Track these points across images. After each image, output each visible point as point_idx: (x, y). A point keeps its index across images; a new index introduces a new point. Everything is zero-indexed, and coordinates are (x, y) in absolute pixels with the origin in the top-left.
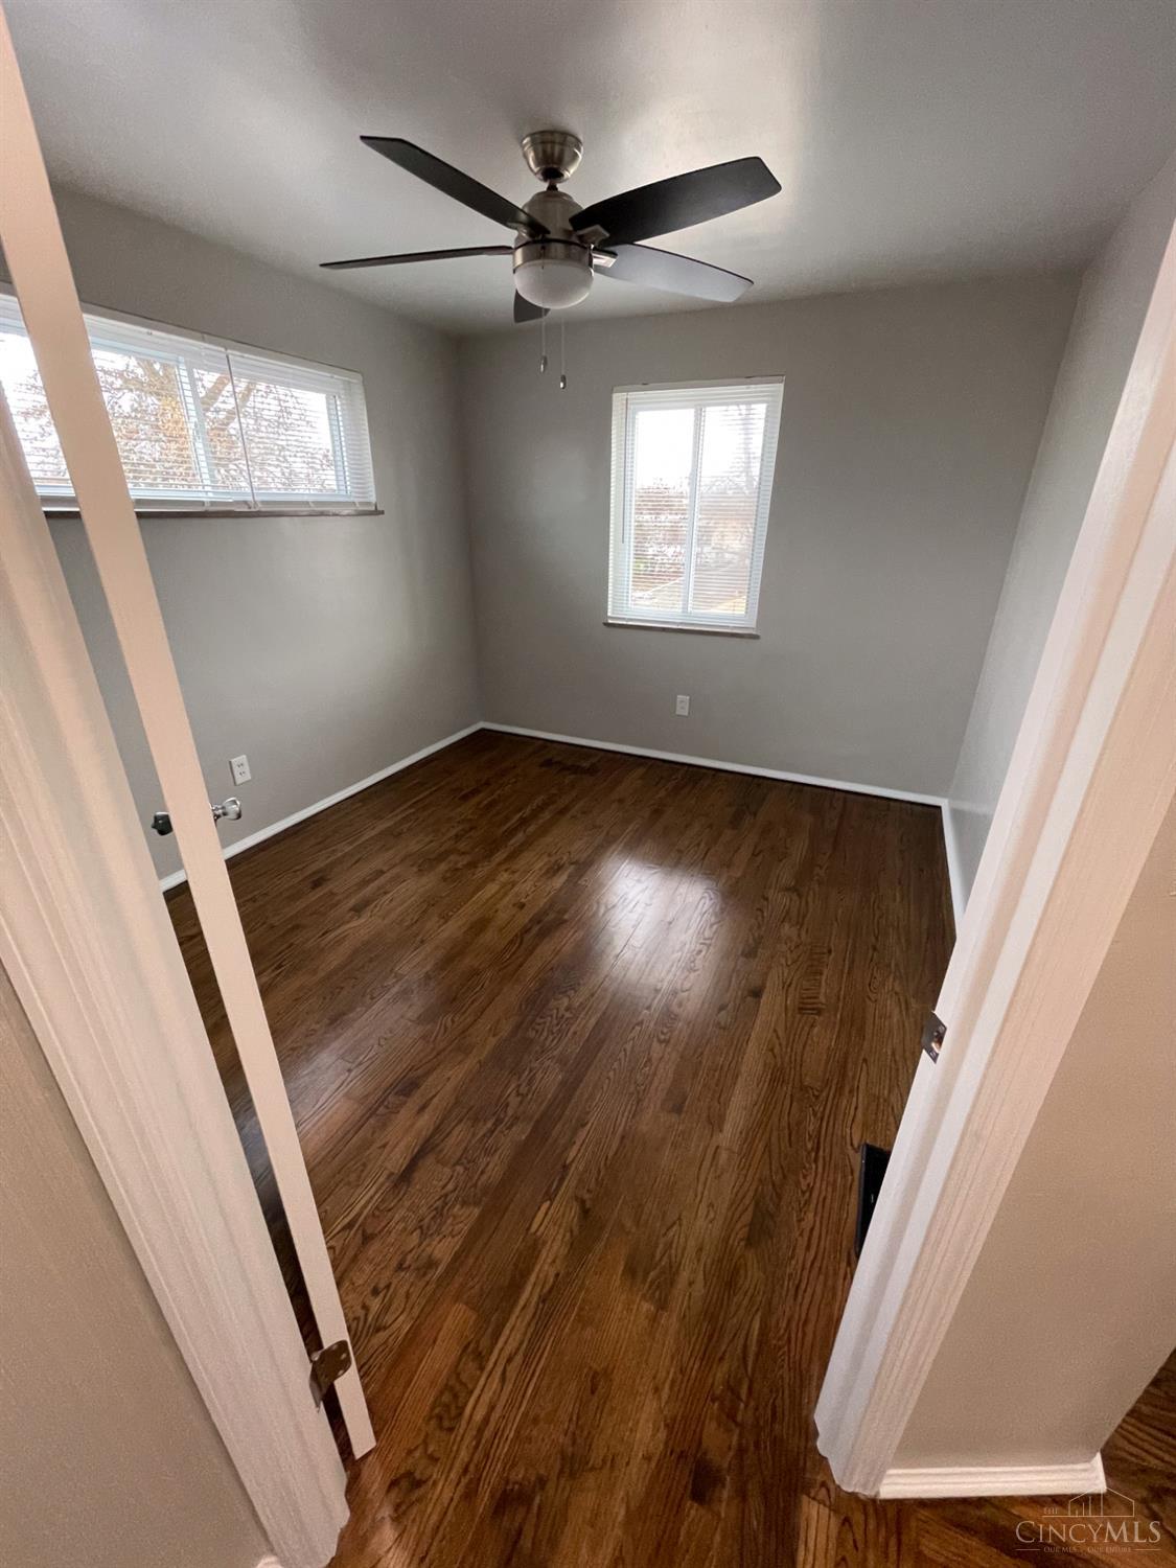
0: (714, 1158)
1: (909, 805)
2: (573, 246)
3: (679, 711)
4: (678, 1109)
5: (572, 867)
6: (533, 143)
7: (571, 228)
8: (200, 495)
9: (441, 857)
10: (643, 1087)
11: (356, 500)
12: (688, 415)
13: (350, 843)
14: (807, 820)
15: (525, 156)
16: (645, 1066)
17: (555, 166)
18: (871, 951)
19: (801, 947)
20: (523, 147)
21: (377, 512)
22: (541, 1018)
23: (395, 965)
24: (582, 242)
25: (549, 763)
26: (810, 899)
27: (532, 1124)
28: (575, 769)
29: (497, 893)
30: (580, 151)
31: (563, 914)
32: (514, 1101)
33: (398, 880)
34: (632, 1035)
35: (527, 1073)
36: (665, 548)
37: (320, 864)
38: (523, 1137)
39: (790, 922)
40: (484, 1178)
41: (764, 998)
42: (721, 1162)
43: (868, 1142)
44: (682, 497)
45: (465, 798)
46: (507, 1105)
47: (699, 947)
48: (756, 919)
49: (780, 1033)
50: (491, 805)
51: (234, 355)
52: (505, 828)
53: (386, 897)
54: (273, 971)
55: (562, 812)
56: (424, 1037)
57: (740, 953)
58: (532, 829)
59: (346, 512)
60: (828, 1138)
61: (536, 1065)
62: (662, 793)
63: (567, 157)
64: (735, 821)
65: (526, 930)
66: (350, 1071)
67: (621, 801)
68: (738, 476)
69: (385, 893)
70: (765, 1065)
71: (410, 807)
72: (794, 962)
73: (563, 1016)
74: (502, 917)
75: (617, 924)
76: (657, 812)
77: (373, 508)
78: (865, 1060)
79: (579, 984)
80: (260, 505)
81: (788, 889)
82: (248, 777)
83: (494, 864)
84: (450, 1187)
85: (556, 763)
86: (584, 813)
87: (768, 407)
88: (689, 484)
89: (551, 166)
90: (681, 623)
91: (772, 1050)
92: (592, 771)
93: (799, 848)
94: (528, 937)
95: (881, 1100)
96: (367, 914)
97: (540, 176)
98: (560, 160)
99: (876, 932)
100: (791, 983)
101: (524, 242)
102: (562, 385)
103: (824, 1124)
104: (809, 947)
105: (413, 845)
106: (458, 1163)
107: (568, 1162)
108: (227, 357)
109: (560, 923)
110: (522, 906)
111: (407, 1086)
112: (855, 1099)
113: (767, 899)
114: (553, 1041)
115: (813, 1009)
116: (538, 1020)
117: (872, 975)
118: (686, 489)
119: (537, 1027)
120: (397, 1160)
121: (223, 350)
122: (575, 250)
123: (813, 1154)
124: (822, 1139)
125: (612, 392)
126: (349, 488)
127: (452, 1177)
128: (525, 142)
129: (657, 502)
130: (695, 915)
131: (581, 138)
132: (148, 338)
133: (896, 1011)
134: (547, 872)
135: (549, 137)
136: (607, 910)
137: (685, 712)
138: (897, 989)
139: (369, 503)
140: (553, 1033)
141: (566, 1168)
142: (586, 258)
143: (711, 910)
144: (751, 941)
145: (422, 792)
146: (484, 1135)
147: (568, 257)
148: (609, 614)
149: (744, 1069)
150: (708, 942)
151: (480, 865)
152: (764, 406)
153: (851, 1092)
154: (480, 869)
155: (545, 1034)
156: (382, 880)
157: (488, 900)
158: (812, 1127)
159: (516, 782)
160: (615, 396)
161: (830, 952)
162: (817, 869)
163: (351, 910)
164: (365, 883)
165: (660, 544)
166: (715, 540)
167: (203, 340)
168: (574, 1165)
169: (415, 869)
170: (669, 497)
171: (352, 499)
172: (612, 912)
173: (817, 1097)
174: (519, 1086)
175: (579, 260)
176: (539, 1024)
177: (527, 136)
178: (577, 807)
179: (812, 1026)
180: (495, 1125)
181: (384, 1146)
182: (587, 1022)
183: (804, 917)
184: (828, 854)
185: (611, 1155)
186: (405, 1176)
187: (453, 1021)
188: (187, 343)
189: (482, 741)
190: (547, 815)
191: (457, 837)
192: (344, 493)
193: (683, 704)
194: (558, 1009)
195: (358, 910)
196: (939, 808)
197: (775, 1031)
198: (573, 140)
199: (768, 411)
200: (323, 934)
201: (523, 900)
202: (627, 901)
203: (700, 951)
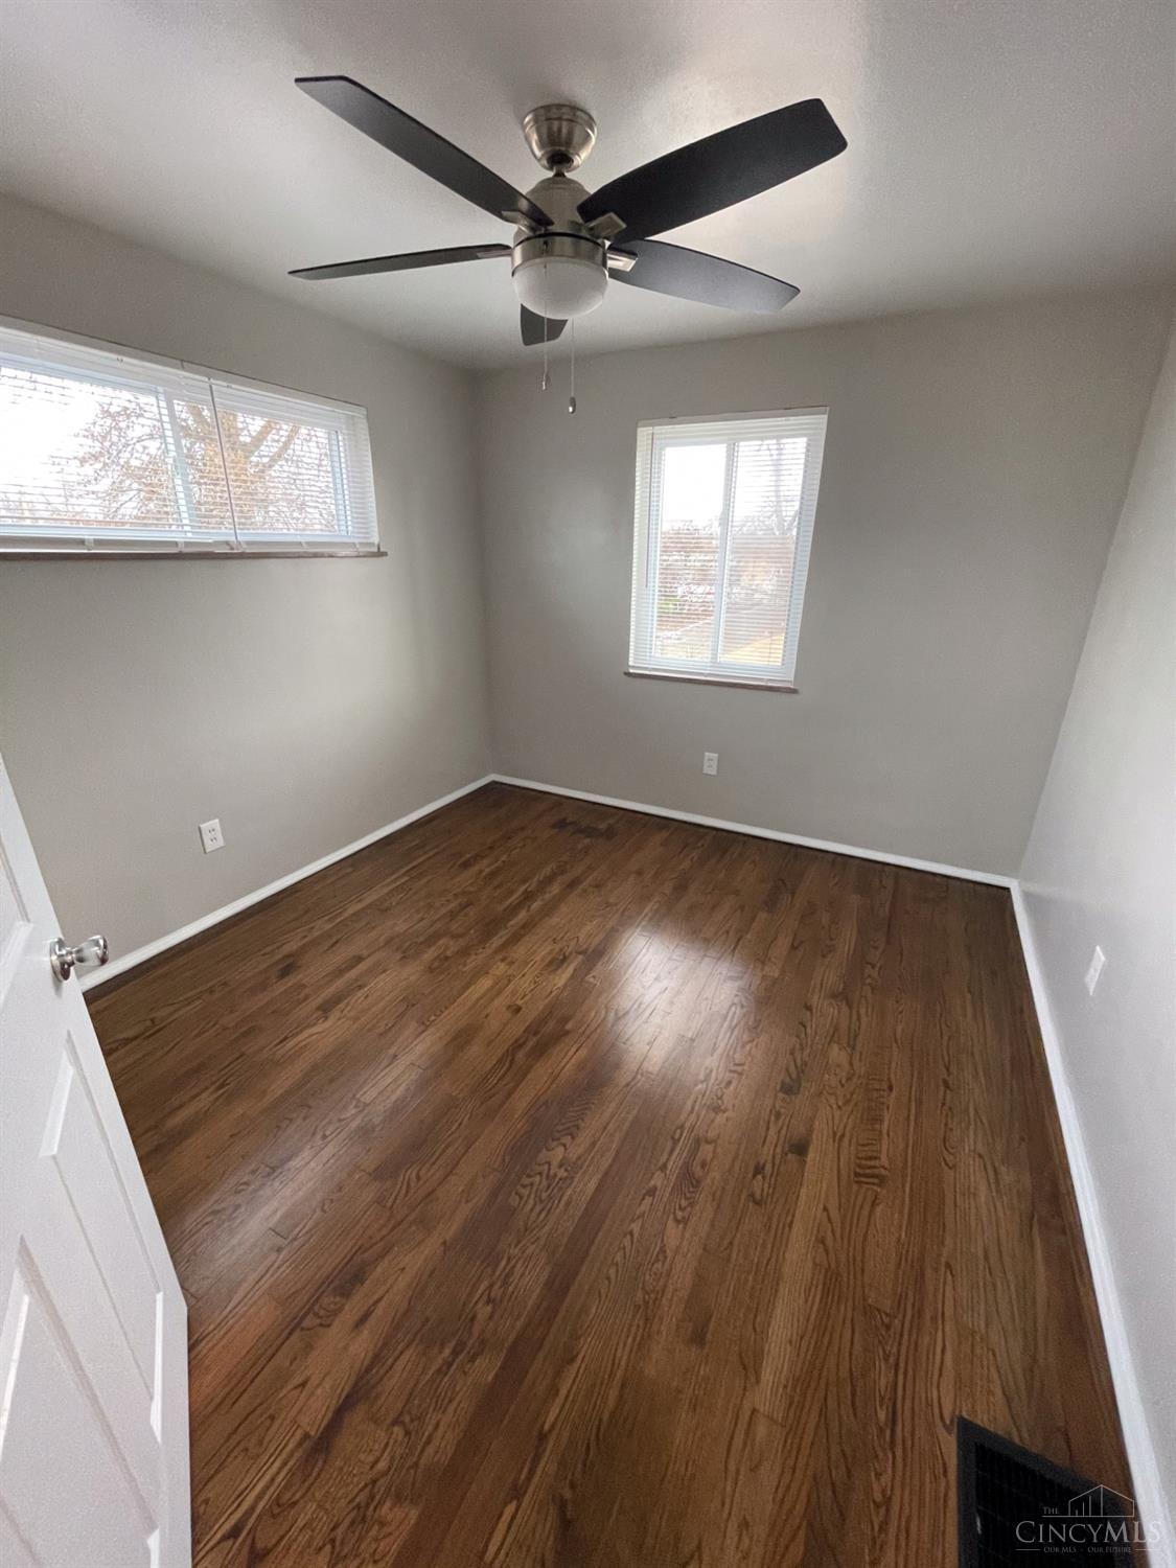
0: (747, 1433)
1: (971, 885)
2: (583, 241)
3: (706, 770)
4: (698, 1338)
5: (581, 957)
6: (536, 120)
7: (579, 220)
8: (174, 535)
9: (432, 939)
10: (652, 1296)
11: (356, 541)
12: (719, 451)
13: (330, 920)
14: (854, 900)
15: (527, 139)
16: (657, 1260)
17: (563, 149)
18: (942, 1088)
19: (855, 1080)
20: (524, 127)
21: (380, 554)
22: (529, 1176)
23: (357, 1091)
24: (592, 235)
25: (562, 824)
26: (863, 1011)
27: (503, 1355)
28: (589, 832)
29: (489, 990)
30: (593, 132)
31: (566, 1023)
32: (484, 1311)
33: (378, 969)
34: (643, 1208)
35: (504, 1263)
36: (693, 587)
37: (293, 946)
38: (490, 1378)
39: (838, 1043)
40: (430, 1450)
41: (811, 1155)
42: (758, 1439)
43: (965, 1415)
44: (712, 539)
45: (466, 865)
46: (473, 1319)
47: (728, 1076)
48: (798, 1037)
49: (834, 1213)
50: (493, 875)
51: (219, 385)
52: (508, 903)
53: (359, 994)
54: (211, 1094)
55: (572, 885)
56: (380, 1201)
57: (778, 1087)
58: (536, 905)
59: (344, 553)
60: (908, 1403)
61: (515, 1251)
62: (686, 864)
63: (576, 138)
64: (771, 904)
65: (518, 1045)
66: (279, 1250)
67: (639, 873)
68: (769, 518)
69: (360, 987)
70: (815, 1264)
71: (404, 875)
72: (847, 1102)
73: (555, 1175)
74: (494, 1024)
75: (628, 1039)
76: (681, 888)
77: (376, 550)
78: (948, 1266)
79: (578, 1127)
80: (245, 546)
81: (834, 996)
82: (221, 843)
83: (489, 951)
84: (382, 1465)
85: (571, 823)
86: (597, 886)
87: (809, 440)
88: (720, 524)
89: (557, 148)
90: (709, 675)
91: (823, 1242)
92: (609, 834)
93: (847, 941)
94: (520, 1055)
95: (978, 1338)
96: (335, 1015)
97: (545, 162)
98: (569, 143)
99: (946, 1059)
100: (843, 1135)
101: (526, 236)
102: (571, 409)
103: (901, 1378)
104: (864, 1081)
105: (399, 924)
106: (395, 1422)
107: (546, 1427)
108: (211, 387)
109: (561, 1035)
110: (519, 1009)
111: (350, 1278)
112: (940, 1334)
113: (809, 1008)
114: (540, 1213)
115: (873, 1176)
116: (525, 1181)
117: (946, 1124)
118: (717, 529)
119: (522, 1191)
120: (314, 1411)
121: (207, 380)
122: (585, 246)
123: (888, 1433)
124: (899, 1405)
125: (636, 427)
126: (350, 528)
127: (387, 1445)
128: (527, 119)
129: (687, 542)
130: (723, 1030)
131: (594, 114)
132: (119, 365)
133: (983, 1188)
134: (551, 963)
135: (554, 113)
136: (618, 1019)
137: (713, 772)
138: (980, 1148)
139: (372, 544)
140: (541, 1201)
141: (543, 1437)
142: (599, 257)
143: (742, 1023)
144: (792, 1068)
145: (420, 856)
146: (439, 1371)
147: (577, 254)
148: (631, 663)
149: (786, 1270)
150: (739, 1069)
151: (473, 952)
152: (805, 439)
153: (934, 1319)
154: (473, 957)
155: (531, 1202)
156: (362, 967)
157: (478, 1000)
158: (883, 1381)
159: (524, 845)
160: (640, 430)
161: (891, 1088)
162: (868, 970)
163: (318, 1009)
164: (340, 972)
165: (689, 584)
166: (745, 580)
167: (183, 368)
168: (555, 1433)
169: (398, 956)
170: (698, 538)
171: (352, 540)
172: (623, 1021)
173: (888, 1327)
174: (491, 1286)
175: (591, 258)
176: (524, 1186)
177: (530, 112)
178: (588, 881)
179: (874, 1204)
180: (456, 1353)
181: (303, 1385)
182: (585, 1185)
183: (856, 1036)
184: (881, 950)
185: (606, 1417)
186: (321, 1445)
187: (418, 1178)
188: (168, 373)
189: (493, 796)
190: (555, 889)
191: (452, 915)
192: (344, 533)
193: (710, 763)
194: (549, 1164)
195: (325, 1009)
196: (1008, 889)
197: (825, 1209)
198: (585, 117)
199: (808, 445)
200: (281, 1042)
201: (519, 1002)
202: (643, 1006)
203: (729, 1083)
